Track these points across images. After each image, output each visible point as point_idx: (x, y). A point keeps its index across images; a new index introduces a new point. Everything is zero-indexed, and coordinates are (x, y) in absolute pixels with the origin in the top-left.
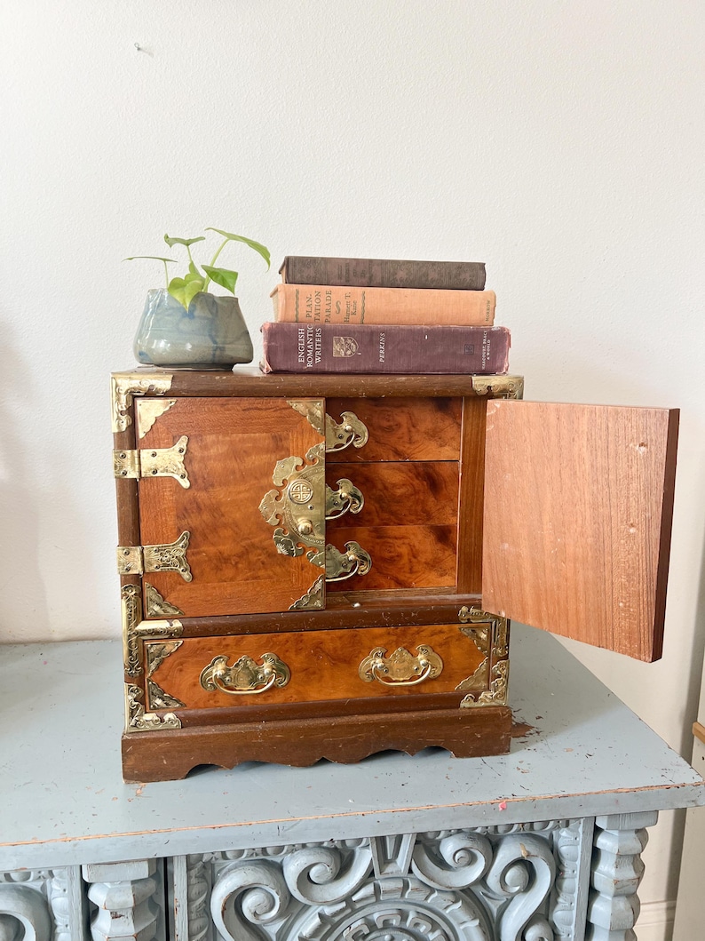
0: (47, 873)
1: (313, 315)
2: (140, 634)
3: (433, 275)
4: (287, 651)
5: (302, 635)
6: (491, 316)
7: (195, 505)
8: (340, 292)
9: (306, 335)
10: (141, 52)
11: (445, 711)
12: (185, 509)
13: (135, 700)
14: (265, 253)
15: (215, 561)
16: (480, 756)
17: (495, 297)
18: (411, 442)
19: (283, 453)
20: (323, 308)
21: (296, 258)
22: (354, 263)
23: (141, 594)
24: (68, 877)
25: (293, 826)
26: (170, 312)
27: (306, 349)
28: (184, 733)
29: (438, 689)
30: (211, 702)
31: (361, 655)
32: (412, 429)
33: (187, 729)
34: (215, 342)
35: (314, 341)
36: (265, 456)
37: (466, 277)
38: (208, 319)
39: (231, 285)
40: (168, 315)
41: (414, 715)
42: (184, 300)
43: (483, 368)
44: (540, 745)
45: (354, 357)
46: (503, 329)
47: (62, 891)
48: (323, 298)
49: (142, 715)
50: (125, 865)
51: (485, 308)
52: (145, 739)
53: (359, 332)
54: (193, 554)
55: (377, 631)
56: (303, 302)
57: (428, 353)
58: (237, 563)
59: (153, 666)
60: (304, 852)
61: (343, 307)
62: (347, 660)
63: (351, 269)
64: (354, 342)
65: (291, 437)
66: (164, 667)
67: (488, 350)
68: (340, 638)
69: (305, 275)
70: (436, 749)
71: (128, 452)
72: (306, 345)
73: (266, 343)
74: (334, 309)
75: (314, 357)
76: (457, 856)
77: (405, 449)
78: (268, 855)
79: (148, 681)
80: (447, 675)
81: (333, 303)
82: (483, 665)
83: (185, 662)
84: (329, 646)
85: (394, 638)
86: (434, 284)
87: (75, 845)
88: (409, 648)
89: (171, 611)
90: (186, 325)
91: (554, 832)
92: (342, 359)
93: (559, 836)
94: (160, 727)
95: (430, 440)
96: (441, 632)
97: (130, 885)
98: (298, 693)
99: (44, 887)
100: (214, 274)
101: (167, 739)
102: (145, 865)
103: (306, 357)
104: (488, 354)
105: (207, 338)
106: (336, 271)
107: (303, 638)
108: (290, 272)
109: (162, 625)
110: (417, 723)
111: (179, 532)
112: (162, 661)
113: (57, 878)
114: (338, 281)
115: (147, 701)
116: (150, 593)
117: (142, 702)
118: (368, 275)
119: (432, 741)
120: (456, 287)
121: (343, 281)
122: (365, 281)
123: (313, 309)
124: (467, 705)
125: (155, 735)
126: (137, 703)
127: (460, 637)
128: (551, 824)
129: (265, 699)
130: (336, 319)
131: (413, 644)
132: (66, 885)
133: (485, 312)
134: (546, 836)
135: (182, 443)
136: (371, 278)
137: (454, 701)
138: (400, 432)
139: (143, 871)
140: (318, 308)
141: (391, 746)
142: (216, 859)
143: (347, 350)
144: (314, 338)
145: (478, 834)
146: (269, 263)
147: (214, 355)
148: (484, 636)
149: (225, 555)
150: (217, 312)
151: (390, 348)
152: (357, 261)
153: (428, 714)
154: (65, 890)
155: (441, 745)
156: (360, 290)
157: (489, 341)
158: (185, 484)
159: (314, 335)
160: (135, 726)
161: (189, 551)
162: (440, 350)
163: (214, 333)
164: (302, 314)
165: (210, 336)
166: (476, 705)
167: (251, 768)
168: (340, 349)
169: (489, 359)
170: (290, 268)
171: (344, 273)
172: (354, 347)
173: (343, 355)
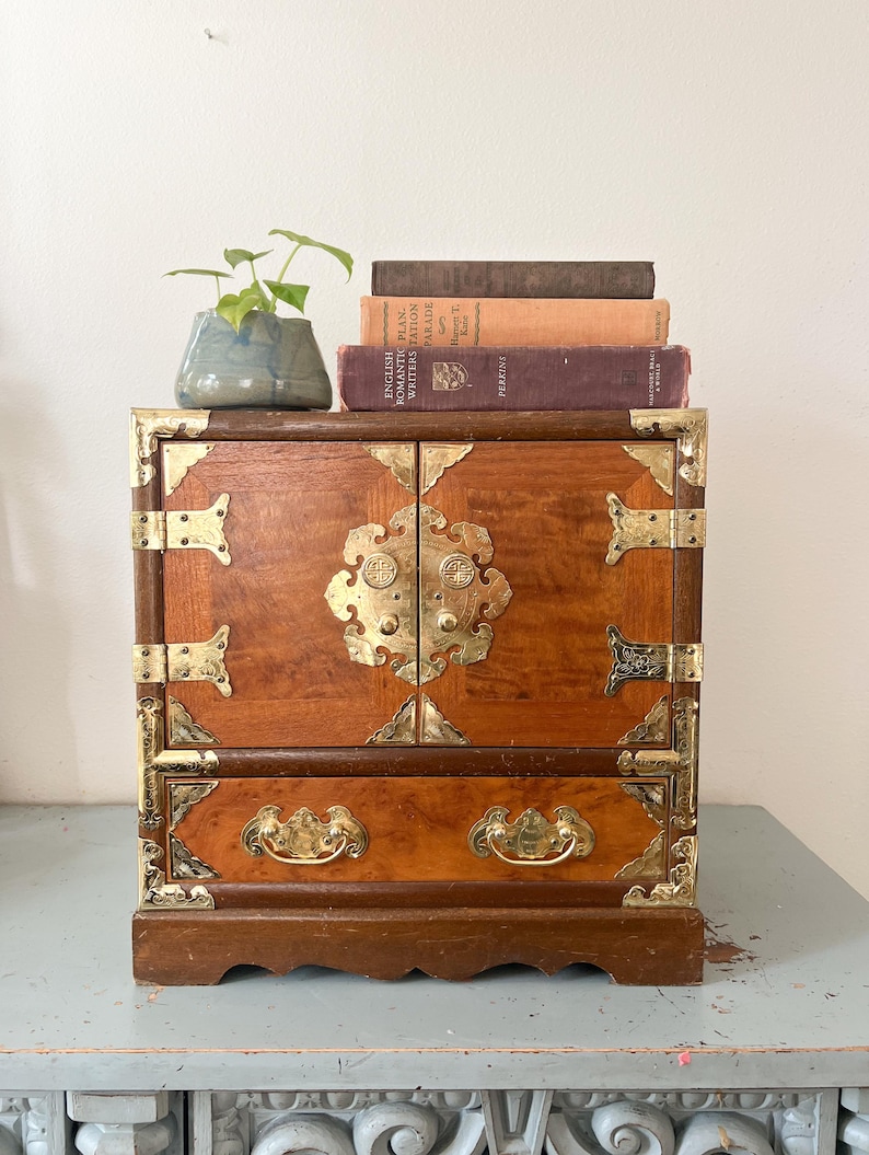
0: (21, 1102)
1: (407, 336)
2: (160, 769)
3: (578, 280)
4: (364, 804)
5: (385, 782)
6: (662, 333)
7: (238, 590)
8: (444, 305)
9: (395, 361)
10: (212, 40)
11: (599, 911)
12: (226, 595)
13: (152, 863)
14: (346, 260)
15: (263, 670)
16: (656, 984)
17: (669, 306)
19: (358, 518)
20: (422, 326)
21: (386, 262)
22: (466, 267)
23: (162, 713)
24: (48, 1112)
25: (361, 1062)
26: (218, 338)
27: (396, 380)
28: (219, 917)
29: (587, 876)
30: (257, 873)
31: (470, 817)
33: (222, 912)
34: (276, 377)
35: (406, 369)
36: (333, 522)
37: (627, 281)
38: (267, 345)
39: (300, 302)
40: (215, 342)
41: (552, 913)
42: (234, 319)
43: (651, 403)
44: (754, 976)
45: (463, 390)
46: (678, 348)
47: (40, 1131)
48: (421, 312)
49: (160, 886)
50: (124, 1099)
51: (654, 322)
52: (164, 921)
53: (468, 355)
54: (234, 658)
55: (495, 782)
56: (393, 320)
57: (569, 383)
58: (294, 673)
59: (177, 816)
60: (384, 1107)
61: (450, 325)
62: (451, 822)
63: (462, 274)
64: (462, 370)
65: (369, 497)
66: (193, 818)
67: (658, 378)
68: (440, 789)
69: (399, 285)
70: (587, 969)
71: (151, 515)
72: (395, 374)
73: (340, 373)
74: (436, 328)
75: (406, 391)
76: (618, 1136)
78: (329, 1107)
79: (171, 836)
80: (601, 854)
81: (436, 318)
82: (657, 843)
83: (222, 812)
84: (426, 801)
85: (520, 793)
86: (580, 292)
87: (54, 1060)
88: (543, 809)
89: (202, 738)
90: (238, 354)
91: (775, 1115)
92: (446, 393)
93: (784, 1121)
94: (184, 906)
96: (591, 788)
97: (131, 1131)
98: (381, 867)
99: (18, 1124)
100: (278, 289)
101: (195, 924)
102: (152, 1103)
103: (395, 391)
104: (658, 383)
105: (265, 370)
106: (441, 279)
107: (386, 786)
108: (378, 281)
109: (190, 757)
110: (557, 925)
111: (216, 627)
112: (190, 810)
113: (34, 1111)
114: (443, 291)
115: (169, 866)
116: (174, 710)
117: (162, 867)
118: (485, 283)
119: (580, 955)
120: (611, 294)
121: (451, 291)
122: (481, 290)
123: (408, 329)
124: (632, 903)
125: (178, 917)
126: (154, 868)
127: (621, 797)
128: (769, 1099)
129: (332, 873)
130: (440, 341)
131: (549, 804)
132: (45, 1123)
133: (654, 327)
134: (763, 1119)
135: (222, 503)
136: (489, 286)
137: (613, 895)
139: (148, 1111)
140: (414, 326)
141: (517, 959)
142: (256, 1106)
143: (453, 380)
144: (407, 364)
145: (650, 1105)
146: (350, 271)
147: (274, 392)
148: (657, 797)
149: (278, 660)
150: (280, 336)
151: (513, 377)
152: (470, 264)
153: (573, 913)
154: (43, 1131)
155: (594, 962)
156: (472, 302)
157: (658, 366)
158: (225, 558)
159: (407, 361)
160: (151, 901)
161: (229, 653)
162: (585, 379)
163: (274, 364)
164: (393, 334)
165: (269, 367)
166: (648, 903)
167: (313, 978)
168: (444, 379)
169: (658, 390)
170: (379, 276)
171: (452, 281)
172: (463, 377)
173: (447, 387)
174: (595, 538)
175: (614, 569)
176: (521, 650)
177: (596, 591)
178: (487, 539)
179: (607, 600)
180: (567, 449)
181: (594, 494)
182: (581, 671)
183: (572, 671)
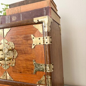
21: (11, 4)
35: (8, 18)
46: (48, 7)
51: (47, 3)
53: (16, 15)
64: (16, 17)
81: (15, 10)
123: (12, 13)
151: (23, 17)
152: (21, 2)
170: (10, 6)
174: (30, 43)
175: (34, 49)
176: (20, 64)
177: (31, 53)
178: (13, 44)
179: (33, 55)
180: (24, 27)
181: (29, 35)
182: (29, 69)
183: (28, 69)
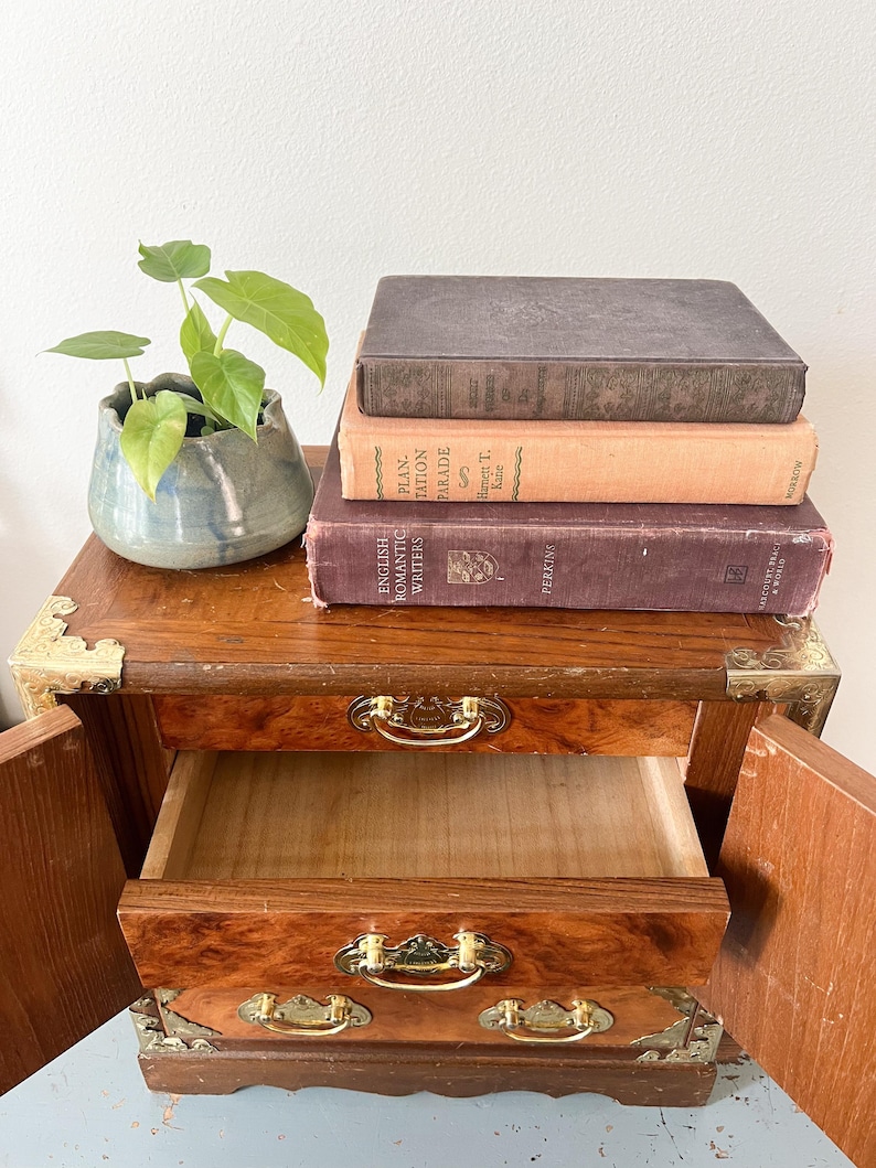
1: (411, 489)
3: (682, 397)
6: (799, 490)
9: (391, 549)
13: (148, 1028)
16: (657, 1106)
17: (816, 449)
18: (592, 729)
20: (433, 478)
22: (506, 374)
27: (393, 571)
28: (219, 1055)
29: (606, 1042)
31: (482, 1005)
32: (598, 711)
34: (223, 538)
35: (408, 559)
37: (759, 399)
38: (204, 491)
42: (146, 479)
43: (761, 608)
45: (490, 585)
46: (816, 540)
48: (433, 460)
51: (789, 474)
53: (500, 543)
57: (646, 579)
59: (166, 997)
62: (460, 1007)
63: (498, 386)
64: (489, 559)
66: (184, 998)
67: (778, 576)
69: (399, 399)
72: (392, 565)
73: (312, 562)
74: (455, 481)
75: (409, 585)
77: (580, 739)
79: (163, 1010)
80: (619, 1028)
81: (455, 468)
82: (679, 1024)
88: (561, 1002)
90: (162, 507)
92: (467, 588)
95: (631, 727)
98: (387, 1033)
101: (200, 1062)
103: (393, 584)
104: (776, 583)
105: (206, 530)
106: (465, 391)
108: (368, 395)
112: (179, 993)
114: (469, 410)
115: (165, 1027)
117: (159, 1030)
118: (534, 400)
121: (481, 409)
122: (527, 408)
123: (413, 482)
124: (647, 1060)
126: (150, 1032)
127: (647, 995)
129: (339, 1037)
131: (567, 998)
136: (540, 399)
138: (573, 715)
140: (421, 478)
143: (476, 572)
144: (409, 553)
147: (222, 558)
148: (686, 996)
151: (565, 569)
157: (782, 561)
159: (409, 548)
162: (671, 574)
163: (218, 519)
164: (390, 486)
165: (210, 524)
166: (661, 1060)
168: (463, 570)
169: (775, 592)
170: (367, 386)
171: (482, 394)
172: (491, 568)
173: (467, 580)
